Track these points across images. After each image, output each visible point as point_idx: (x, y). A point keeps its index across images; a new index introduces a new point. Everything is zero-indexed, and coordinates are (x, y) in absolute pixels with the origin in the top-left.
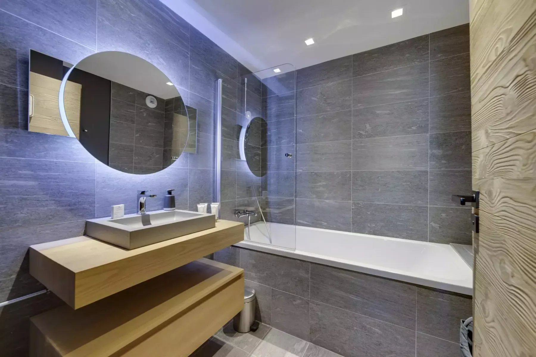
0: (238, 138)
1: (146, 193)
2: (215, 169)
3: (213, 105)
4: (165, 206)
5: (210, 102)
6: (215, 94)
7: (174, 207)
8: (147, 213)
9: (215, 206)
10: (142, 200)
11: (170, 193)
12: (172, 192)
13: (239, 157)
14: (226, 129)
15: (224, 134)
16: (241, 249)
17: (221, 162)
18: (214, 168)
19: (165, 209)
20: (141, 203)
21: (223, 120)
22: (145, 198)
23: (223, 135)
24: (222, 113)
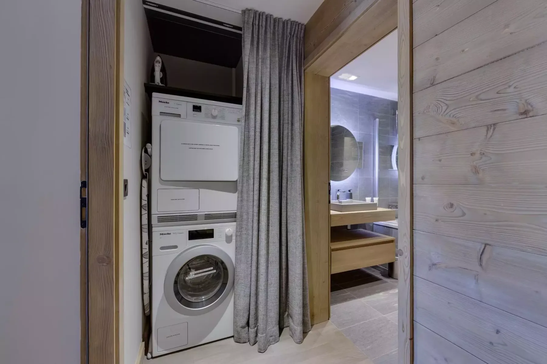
0: (391, 155)
1: (340, 191)
2: (375, 177)
3: (372, 136)
4: (347, 198)
5: (371, 135)
6: (374, 129)
7: (352, 199)
8: (340, 201)
9: (376, 200)
10: (338, 193)
11: (349, 191)
12: (351, 191)
13: (392, 167)
14: (381, 150)
15: (380, 153)
16: (393, 229)
17: (379, 172)
18: (373, 176)
19: (347, 199)
20: (338, 196)
21: (379, 144)
22: (340, 193)
23: (379, 155)
24: (379, 140)
